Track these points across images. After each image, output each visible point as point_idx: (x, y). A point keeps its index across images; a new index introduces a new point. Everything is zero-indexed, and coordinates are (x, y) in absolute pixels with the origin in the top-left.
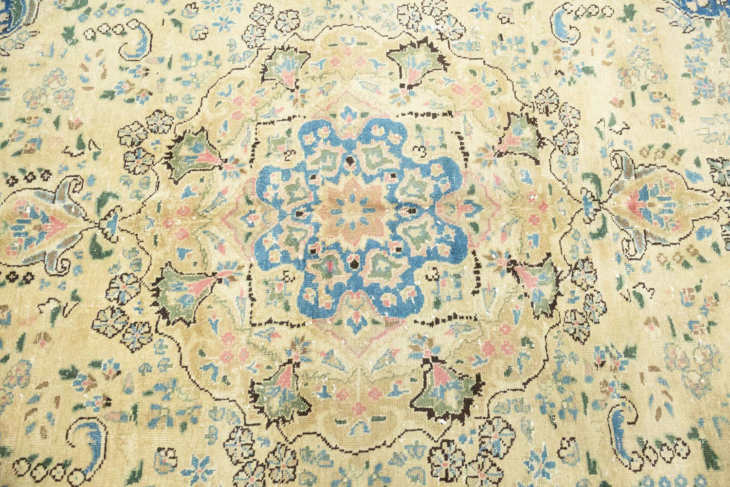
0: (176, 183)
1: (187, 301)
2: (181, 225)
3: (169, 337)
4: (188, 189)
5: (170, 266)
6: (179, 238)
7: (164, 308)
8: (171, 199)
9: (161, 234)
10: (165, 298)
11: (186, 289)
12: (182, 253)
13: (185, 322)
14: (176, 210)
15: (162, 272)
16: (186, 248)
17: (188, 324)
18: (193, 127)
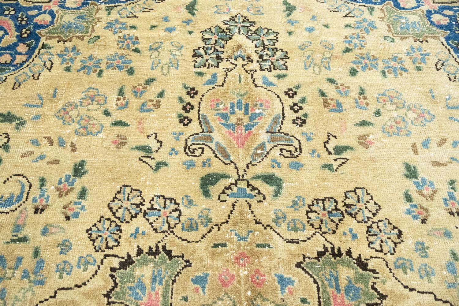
0: (298, 265)
1: (138, 291)
2: (239, 276)
3: (96, 272)
4: (290, 282)
5: (186, 266)
6: (221, 275)
7: (134, 262)
8: (275, 261)
9: (227, 252)
10: (145, 262)
11: (153, 289)
12: (201, 281)
13: (111, 290)
14: (259, 268)
15: (178, 257)
16: (207, 286)
17: (108, 296)
18: (384, 282)
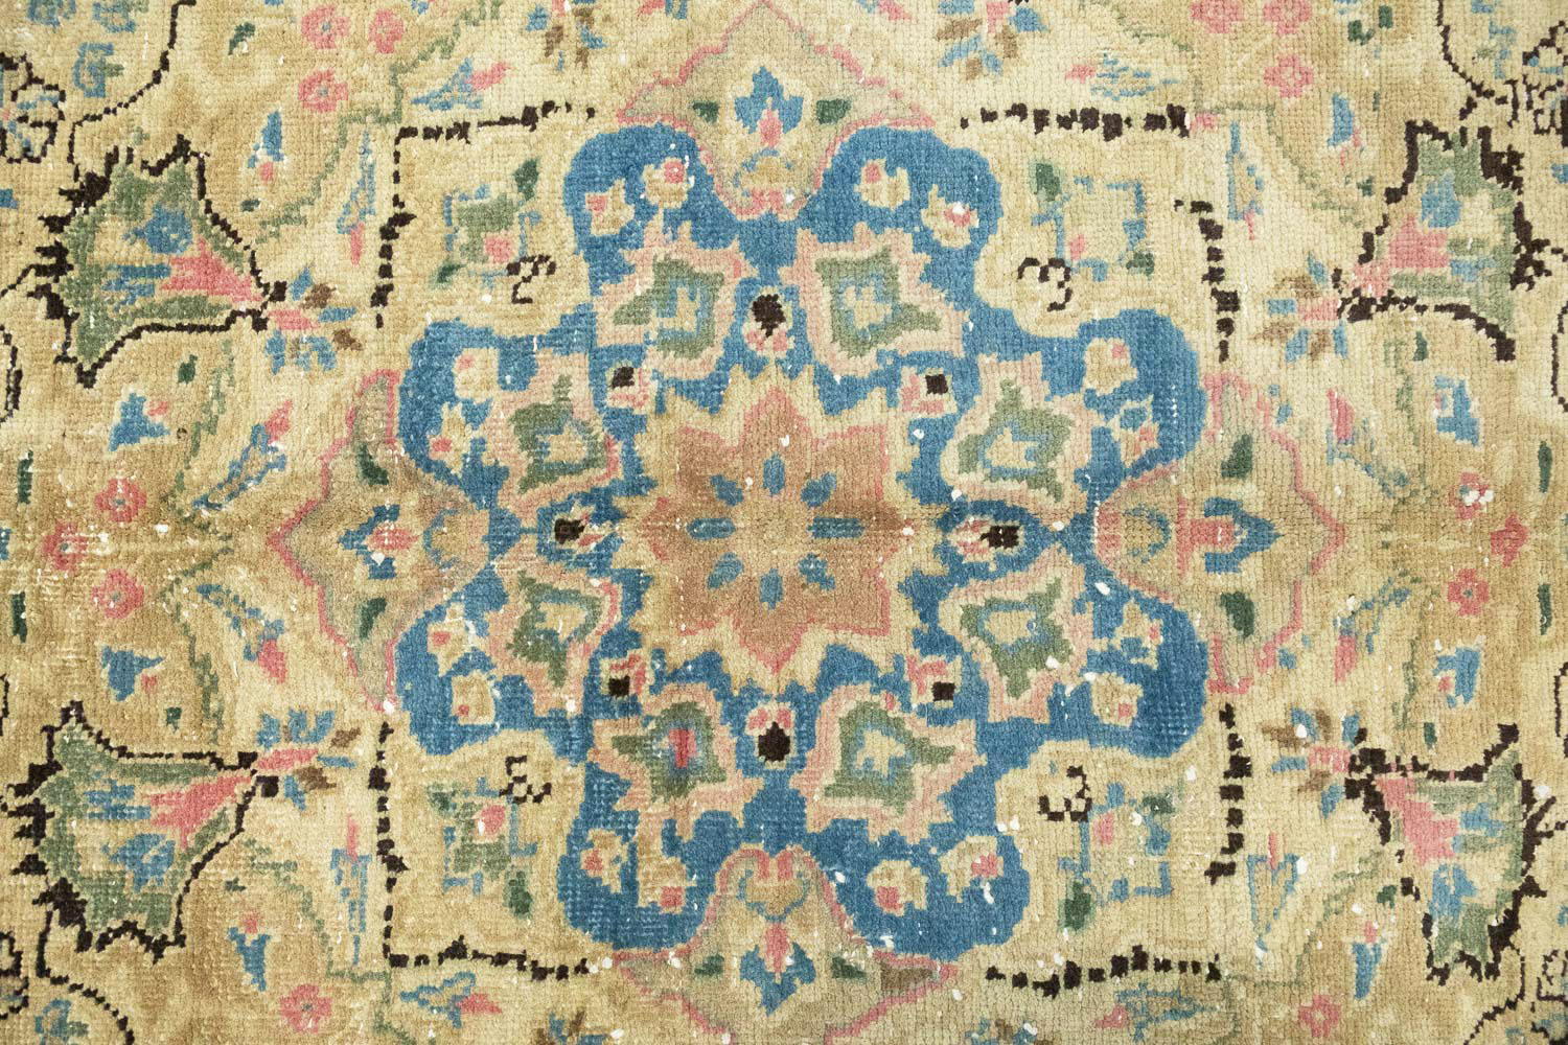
0: (86, 378)
1: (147, 859)
2: (114, 557)
3: (89, 993)
4: (133, 406)
5: (81, 719)
6: (109, 612)
7: (64, 880)
8: (71, 448)
9: (38, 594)
10: (66, 843)
11: (142, 813)
12: (124, 671)
13: (144, 938)
14: (90, 496)
15: (51, 744)
16: (137, 653)
17: (158, 948)
18: (142, 137)
